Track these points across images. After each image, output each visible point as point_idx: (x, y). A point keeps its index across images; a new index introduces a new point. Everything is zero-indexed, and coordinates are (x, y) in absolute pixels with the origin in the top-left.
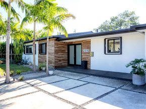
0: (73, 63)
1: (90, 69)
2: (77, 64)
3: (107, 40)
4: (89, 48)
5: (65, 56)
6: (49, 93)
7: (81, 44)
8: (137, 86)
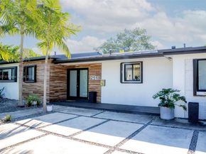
0: (76, 95)
1: (100, 103)
2: (81, 96)
3: (123, 65)
4: (99, 74)
5: (64, 85)
6: (64, 136)
7: (87, 69)
8: (166, 120)
